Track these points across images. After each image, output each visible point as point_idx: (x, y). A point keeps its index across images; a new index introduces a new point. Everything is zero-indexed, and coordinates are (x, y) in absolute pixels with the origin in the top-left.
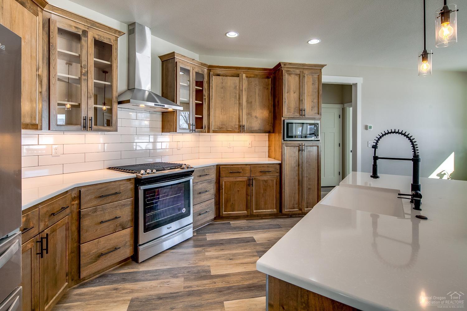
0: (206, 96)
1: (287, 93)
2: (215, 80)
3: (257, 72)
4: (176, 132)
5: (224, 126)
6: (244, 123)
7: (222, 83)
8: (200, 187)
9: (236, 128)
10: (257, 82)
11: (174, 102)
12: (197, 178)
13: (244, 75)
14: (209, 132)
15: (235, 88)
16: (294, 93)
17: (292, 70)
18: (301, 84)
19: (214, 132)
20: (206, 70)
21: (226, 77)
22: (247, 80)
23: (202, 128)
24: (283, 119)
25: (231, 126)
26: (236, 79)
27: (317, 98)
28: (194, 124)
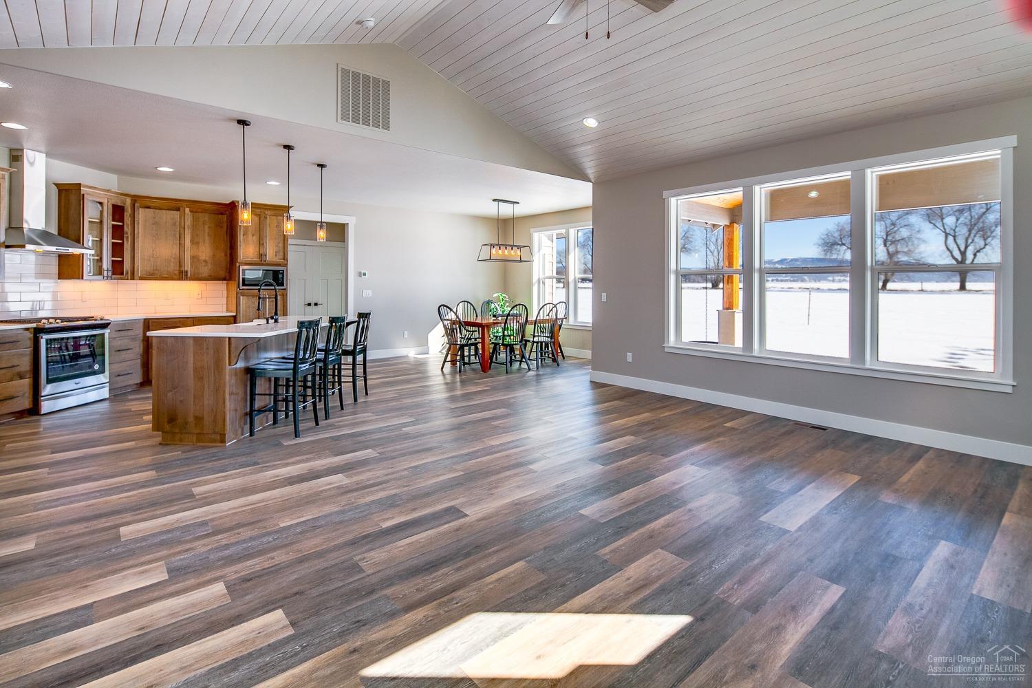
0: (129, 234)
1: (243, 235)
2: (142, 214)
3: (207, 206)
4: (82, 278)
5: (157, 272)
6: (188, 267)
7: (155, 218)
8: (118, 344)
9: (176, 275)
10: (207, 219)
11: (79, 243)
12: (114, 333)
13: (187, 210)
14: (133, 278)
15: (174, 224)
16: (253, 235)
18: (262, 226)
19: (141, 278)
20: (128, 200)
21: (160, 211)
22: (192, 215)
23: (122, 274)
24: (237, 264)
25: (167, 270)
26: (176, 214)
27: (282, 242)
28: (110, 268)
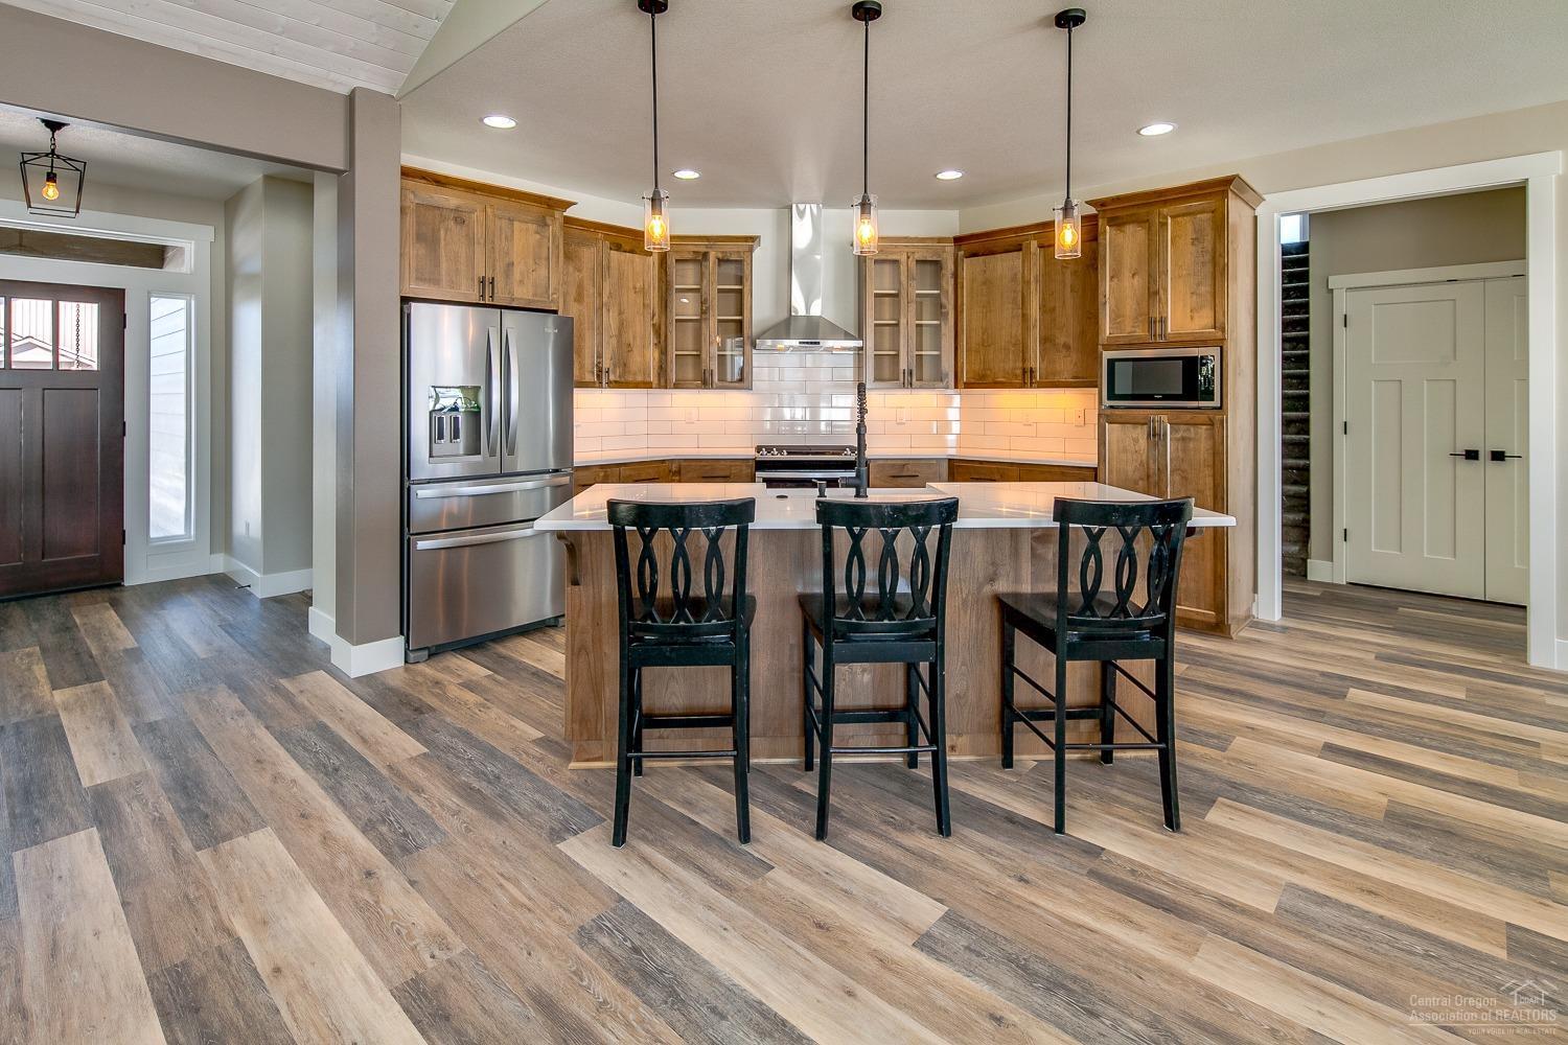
1: (1112, 278)
2: (967, 269)
5: (988, 371)
6: (1035, 361)
7: (985, 272)
9: (1016, 376)
13: (1034, 244)
14: (956, 385)
15: (1014, 279)
16: (1133, 275)
17: (1125, 213)
19: (968, 385)
20: (947, 250)
21: (993, 256)
22: (1042, 254)
23: (941, 378)
24: (1100, 349)
25: (1004, 370)
26: (1016, 257)
27: (1209, 281)
28: (913, 369)
